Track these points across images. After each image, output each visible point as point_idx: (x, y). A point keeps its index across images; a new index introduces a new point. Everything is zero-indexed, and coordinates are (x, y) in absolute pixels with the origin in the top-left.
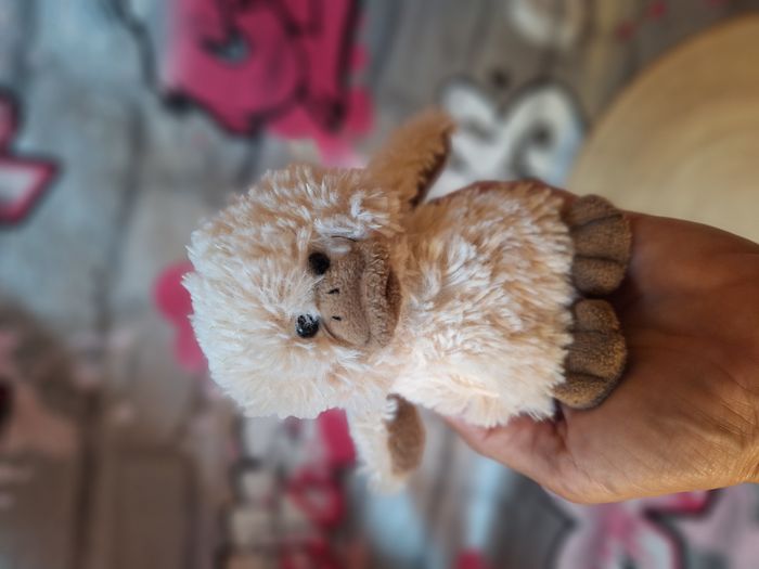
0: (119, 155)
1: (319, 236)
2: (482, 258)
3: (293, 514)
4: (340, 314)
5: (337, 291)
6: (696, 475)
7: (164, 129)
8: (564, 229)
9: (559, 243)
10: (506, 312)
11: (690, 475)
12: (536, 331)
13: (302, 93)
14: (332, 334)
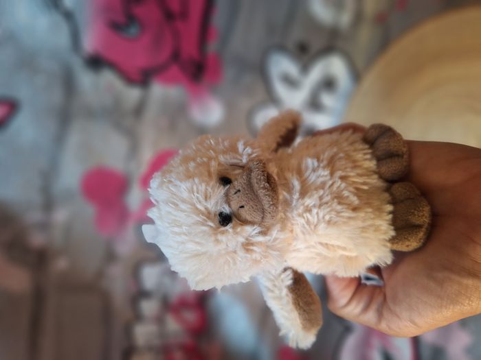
0: (57, 96)
1: (223, 165)
2: (322, 165)
3: (173, 325)
4: (243, 203)
5: (239, 191)
6: (462, 306)
7: (87, 80)
8: (367, 146)
9: (365, 154)
10: (346, 193)
11: (459, 307)
12: (368, 204)
13: (176, 56)
14: (240, 221)
